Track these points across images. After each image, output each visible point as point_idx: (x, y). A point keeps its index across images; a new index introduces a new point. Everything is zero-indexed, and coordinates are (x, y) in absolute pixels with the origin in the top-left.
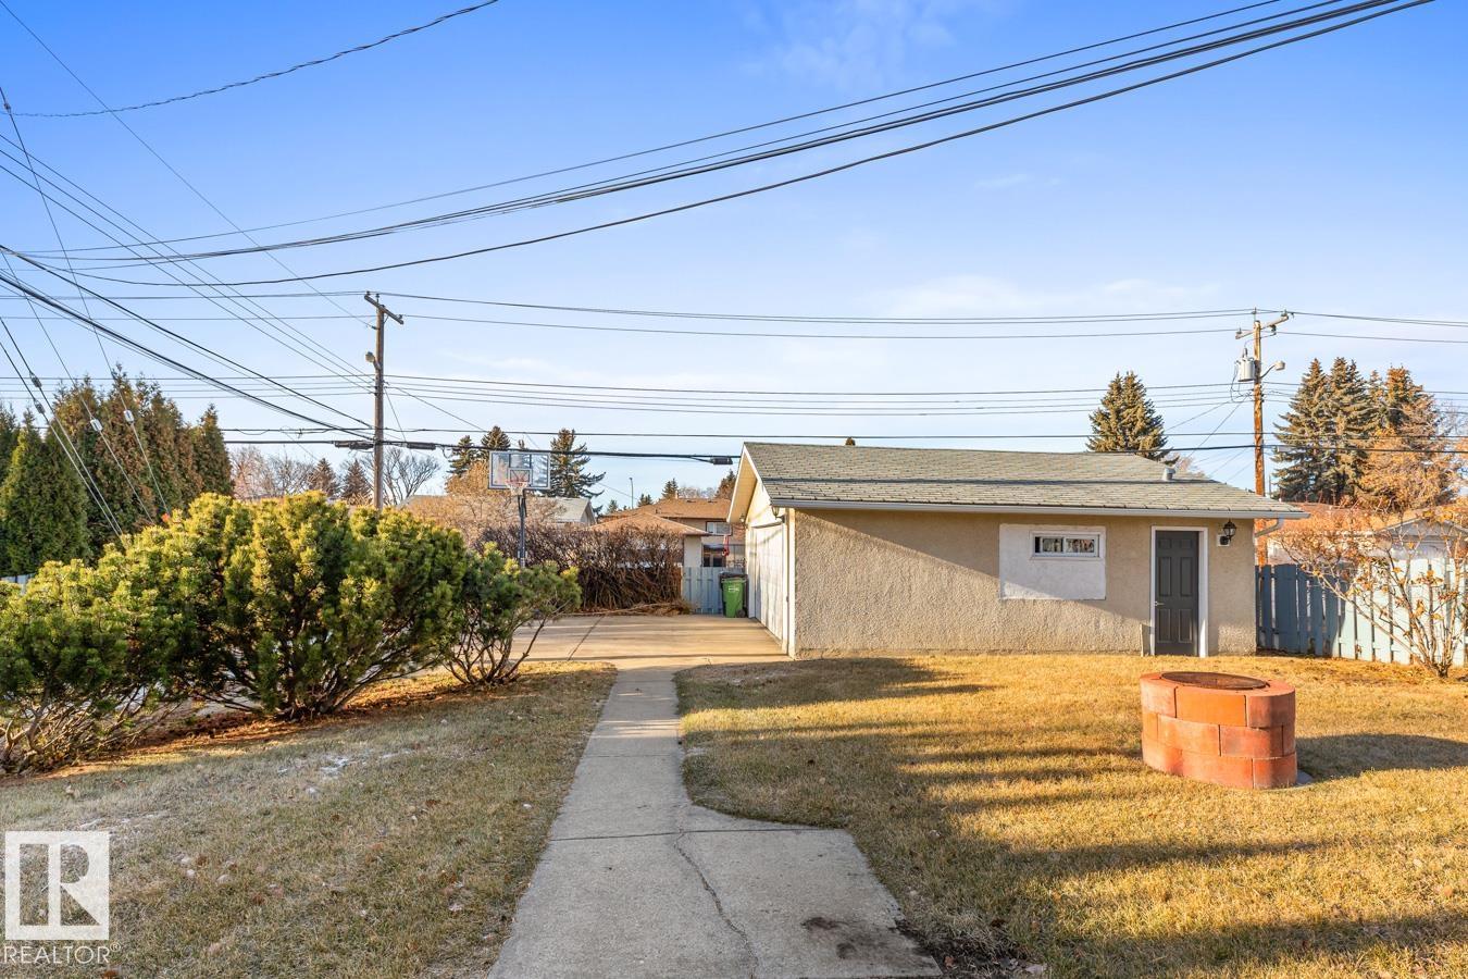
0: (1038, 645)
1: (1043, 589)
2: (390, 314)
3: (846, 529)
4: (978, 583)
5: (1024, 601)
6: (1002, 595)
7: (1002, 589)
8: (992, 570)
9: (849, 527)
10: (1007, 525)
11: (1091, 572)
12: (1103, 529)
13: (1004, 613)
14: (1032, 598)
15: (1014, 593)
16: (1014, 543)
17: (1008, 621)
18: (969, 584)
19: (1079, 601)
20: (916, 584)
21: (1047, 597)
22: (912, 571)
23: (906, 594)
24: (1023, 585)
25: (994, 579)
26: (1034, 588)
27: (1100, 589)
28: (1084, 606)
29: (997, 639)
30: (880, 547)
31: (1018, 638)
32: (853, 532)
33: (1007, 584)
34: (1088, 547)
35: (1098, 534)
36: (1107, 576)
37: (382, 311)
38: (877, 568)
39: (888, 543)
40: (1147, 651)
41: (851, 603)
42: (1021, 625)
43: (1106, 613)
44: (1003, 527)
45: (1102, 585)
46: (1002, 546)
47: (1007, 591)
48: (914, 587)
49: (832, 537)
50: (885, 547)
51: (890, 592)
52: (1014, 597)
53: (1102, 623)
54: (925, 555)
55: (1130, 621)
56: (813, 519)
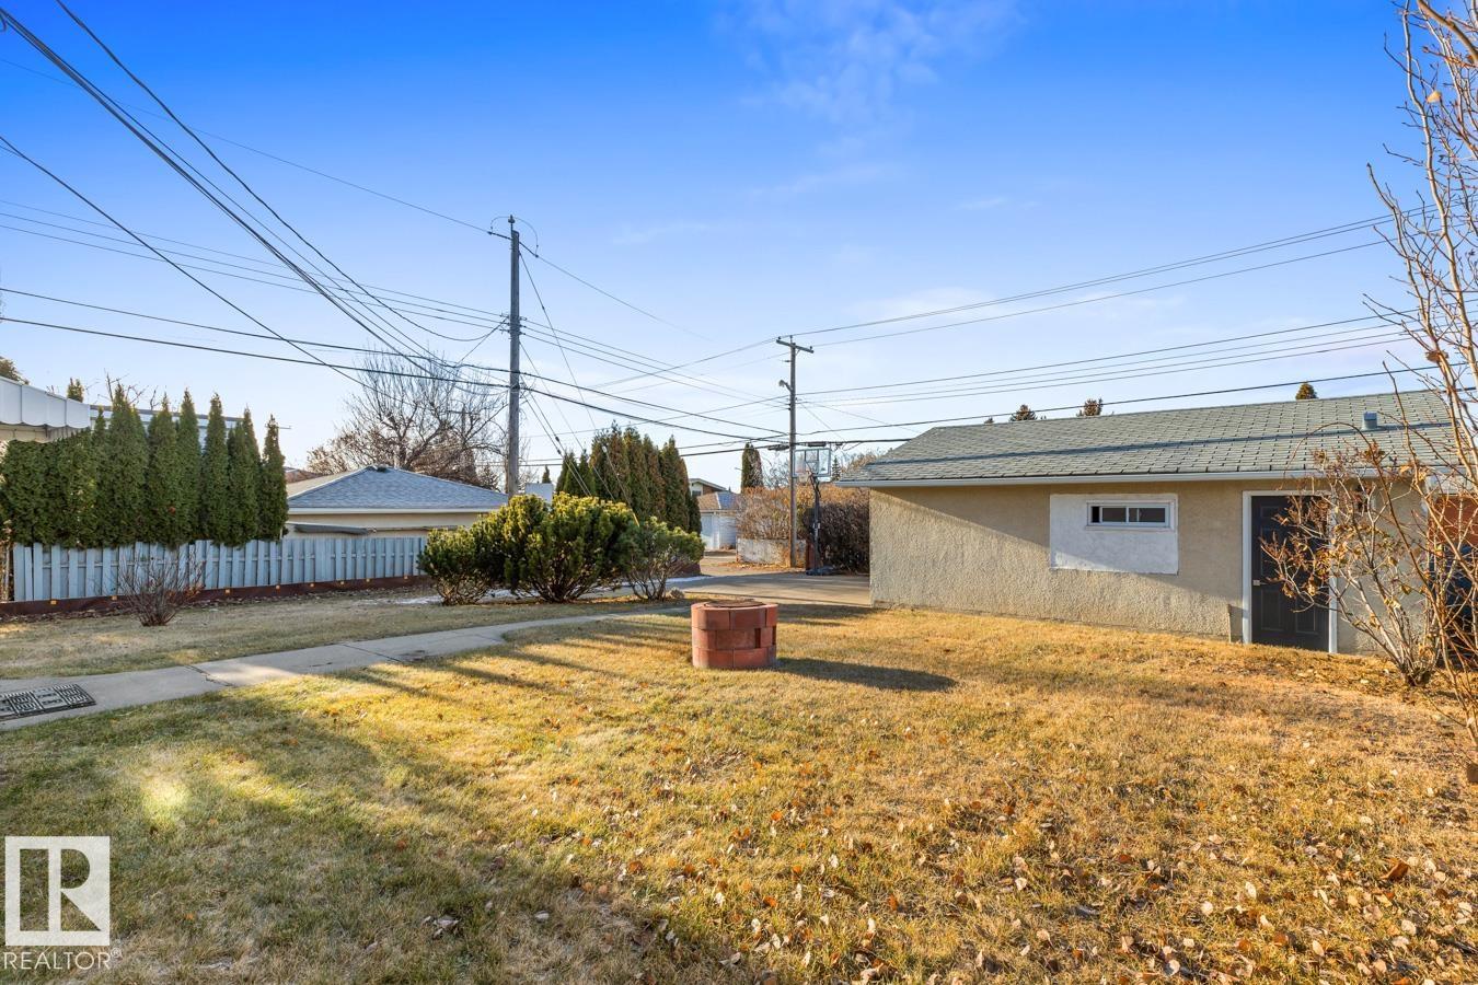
0: (1093, 617)
1: (1099, 560)
2: (800, 348)
3: (908, 503)
4: (1029, 552)
5: (1077, 571)
6: (1053, 564)
7: (1053, 558)
8: (1043, 540)
9: (911, 501)
10: (1056, 495)
11: (1163, 544)
12: (1175, 496)
13: (1055, 583)
14: (1086, 569)
15: (1065, 563)
16: (1068, 514)
17: (1058, 591)
18: (1018, 554)
19: (1143, 574)
20: (968, 551)
21: (1104, 568)
22: (964, 539)
23: (959, 560)
24: (1076, 555)
25: (1044, 549)
26: (1088, 559)
27: (1172, 562)
28: (1149, 581)
29: (1048, 607)
30: (937, 517)
31: (1071, 609)
32: (914, 505)
33: (1058, 554)
34: (1156, 515)
35: (1169, 502)
36: (1180, 549)
37: (794, 347)
38: (934, 537)
39: (943, 514)
40: (1237, 637)
41: (913, 565)
42: (1074, 596)
43: (1179, 589)
44: (1054, 498)
45: (1174, 558)
46: (1053, 516)
47: (1058, 561)
48: (966, 554)
49: (897, 510)
50: (942, 518)
51: (945, 558)
52: (1066, 567)
53: (1173, 601)
54: (976, 525)
55: (1212, 600)
56: (883, 495)
